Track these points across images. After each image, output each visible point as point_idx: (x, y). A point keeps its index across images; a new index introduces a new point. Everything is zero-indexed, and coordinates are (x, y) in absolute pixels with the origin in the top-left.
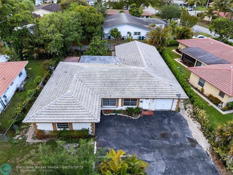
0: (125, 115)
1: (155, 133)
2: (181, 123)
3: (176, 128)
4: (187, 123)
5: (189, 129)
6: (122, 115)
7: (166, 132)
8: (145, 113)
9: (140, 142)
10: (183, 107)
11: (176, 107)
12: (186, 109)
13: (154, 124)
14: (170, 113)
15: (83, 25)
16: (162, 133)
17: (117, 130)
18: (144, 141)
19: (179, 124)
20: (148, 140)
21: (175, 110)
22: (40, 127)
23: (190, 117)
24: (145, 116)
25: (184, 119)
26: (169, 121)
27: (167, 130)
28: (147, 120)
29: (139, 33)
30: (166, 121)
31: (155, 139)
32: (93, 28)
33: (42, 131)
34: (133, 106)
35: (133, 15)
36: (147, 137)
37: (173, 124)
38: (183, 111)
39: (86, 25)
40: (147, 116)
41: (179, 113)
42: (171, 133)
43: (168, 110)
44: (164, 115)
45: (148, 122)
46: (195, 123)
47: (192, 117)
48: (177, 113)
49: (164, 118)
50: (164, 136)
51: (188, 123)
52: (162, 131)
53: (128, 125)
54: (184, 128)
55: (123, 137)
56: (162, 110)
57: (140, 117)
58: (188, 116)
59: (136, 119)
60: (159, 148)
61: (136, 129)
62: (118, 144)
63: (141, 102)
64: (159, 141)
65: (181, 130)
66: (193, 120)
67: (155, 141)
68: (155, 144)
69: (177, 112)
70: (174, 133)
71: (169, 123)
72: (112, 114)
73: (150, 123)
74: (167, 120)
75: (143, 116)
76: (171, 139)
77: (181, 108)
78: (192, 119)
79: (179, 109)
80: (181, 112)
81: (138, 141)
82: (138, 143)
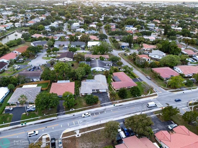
0: (96, 93)
4: (108, 94)
13: (102, 94)
15: (86, 70)
19: (106, 94)
22: (82, 94)
24: (100, 93)
29: (102, 69)
33: (82, 95)
34: (98, 91)
50: (103, 96)
59: (98, 93)
60: (102, 97)
61: (98, 95)
63: (100, 90)
72: (94, 93)
74: (104, 93)
79: (107, 91)
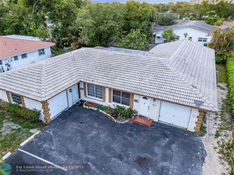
0: (108, 114)
1: (132, 151)
2: (191, 154)
3: (175, 158)
4: (203, 159)
5: (202, 169)
6: (104, 113)
7: (150, 157)
8: (139, 120)
9: (95, 155)
10: (214, 131)
11: (195, 125)
12: (217, 135)
13: (139, 139)
14: (182, 132)
16: (141, 156)
17: (79, 128)
18: (103, 155)
19: (185, 154)
20: (109, 157)
21: (193, 131)
23: (218, 150)
25: (203, 150)
26: (171, 143)
27: (156, 155)
28: (135, 130)
29: (205, 40)
30: (165, 142)
31: (121, 160)
32: (138, 22)
34: (124, 106)
35: (209, 23)
36: (112, 153)
37: (174, 150)
38: (211, 137)
39: (132, 19)
40: (139, 125)
41: (199, 138)
42: (157, 162)
43: (181, 128)
44: (169, 133)
45: (133, 133)
46: (222, 163)
47: (221, 152)
48: (196, 136)
49: (166, 136)
50: (142, 162)
51: (207, 159)
52: (145, 153)
53: (101, 127)
54: (192, 163)
55: (78, 138)
56: (171, 125)
57: (126, 123)
58: (215, 148)
59: (119, 123)
61: (107, 136)
62: (63, 146)
63: (136, 101)
64: (127, 166)
65: (183, 164)
66: (220, 158)
67: (120, 162)
68: (114, 167)
69: (198, 135)
70: (166, 164)
71: (168, 147)
72: (93, 108)
73: (135, 136)
74: (167, 140)
75: (133, 123)
76: (151, 172)
77: (208, 132)
78: (220, 155)
79: (201, 131)
80: (204, 137)
81: (94, 152)
82: (91, 155)
